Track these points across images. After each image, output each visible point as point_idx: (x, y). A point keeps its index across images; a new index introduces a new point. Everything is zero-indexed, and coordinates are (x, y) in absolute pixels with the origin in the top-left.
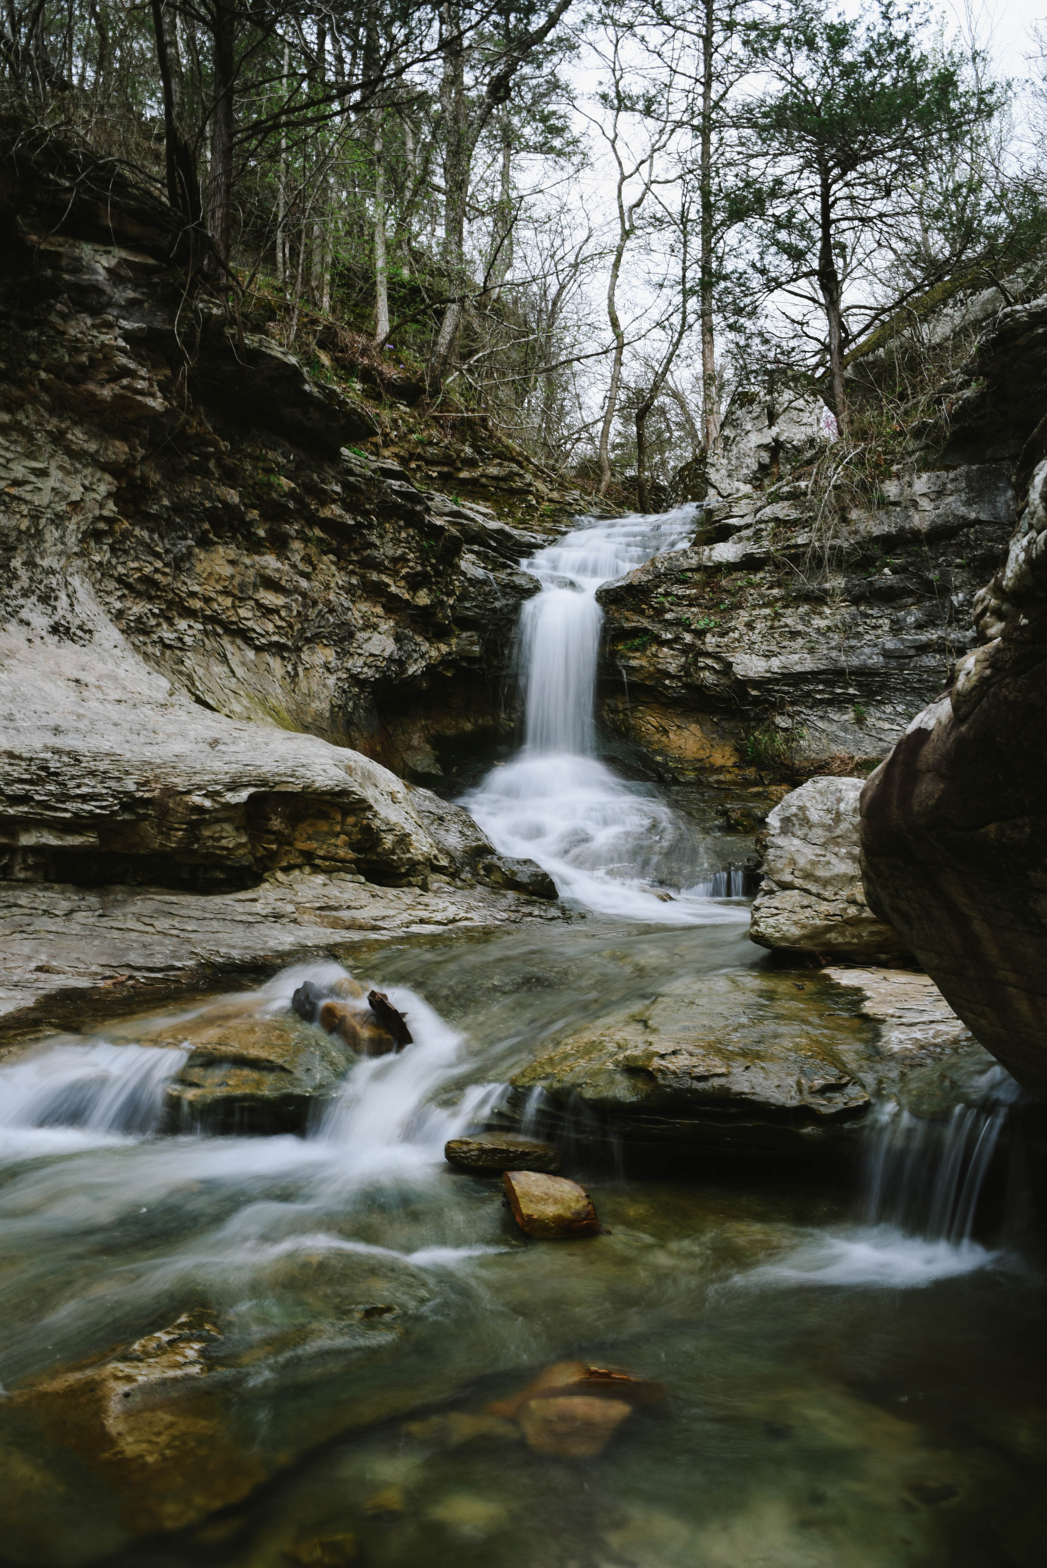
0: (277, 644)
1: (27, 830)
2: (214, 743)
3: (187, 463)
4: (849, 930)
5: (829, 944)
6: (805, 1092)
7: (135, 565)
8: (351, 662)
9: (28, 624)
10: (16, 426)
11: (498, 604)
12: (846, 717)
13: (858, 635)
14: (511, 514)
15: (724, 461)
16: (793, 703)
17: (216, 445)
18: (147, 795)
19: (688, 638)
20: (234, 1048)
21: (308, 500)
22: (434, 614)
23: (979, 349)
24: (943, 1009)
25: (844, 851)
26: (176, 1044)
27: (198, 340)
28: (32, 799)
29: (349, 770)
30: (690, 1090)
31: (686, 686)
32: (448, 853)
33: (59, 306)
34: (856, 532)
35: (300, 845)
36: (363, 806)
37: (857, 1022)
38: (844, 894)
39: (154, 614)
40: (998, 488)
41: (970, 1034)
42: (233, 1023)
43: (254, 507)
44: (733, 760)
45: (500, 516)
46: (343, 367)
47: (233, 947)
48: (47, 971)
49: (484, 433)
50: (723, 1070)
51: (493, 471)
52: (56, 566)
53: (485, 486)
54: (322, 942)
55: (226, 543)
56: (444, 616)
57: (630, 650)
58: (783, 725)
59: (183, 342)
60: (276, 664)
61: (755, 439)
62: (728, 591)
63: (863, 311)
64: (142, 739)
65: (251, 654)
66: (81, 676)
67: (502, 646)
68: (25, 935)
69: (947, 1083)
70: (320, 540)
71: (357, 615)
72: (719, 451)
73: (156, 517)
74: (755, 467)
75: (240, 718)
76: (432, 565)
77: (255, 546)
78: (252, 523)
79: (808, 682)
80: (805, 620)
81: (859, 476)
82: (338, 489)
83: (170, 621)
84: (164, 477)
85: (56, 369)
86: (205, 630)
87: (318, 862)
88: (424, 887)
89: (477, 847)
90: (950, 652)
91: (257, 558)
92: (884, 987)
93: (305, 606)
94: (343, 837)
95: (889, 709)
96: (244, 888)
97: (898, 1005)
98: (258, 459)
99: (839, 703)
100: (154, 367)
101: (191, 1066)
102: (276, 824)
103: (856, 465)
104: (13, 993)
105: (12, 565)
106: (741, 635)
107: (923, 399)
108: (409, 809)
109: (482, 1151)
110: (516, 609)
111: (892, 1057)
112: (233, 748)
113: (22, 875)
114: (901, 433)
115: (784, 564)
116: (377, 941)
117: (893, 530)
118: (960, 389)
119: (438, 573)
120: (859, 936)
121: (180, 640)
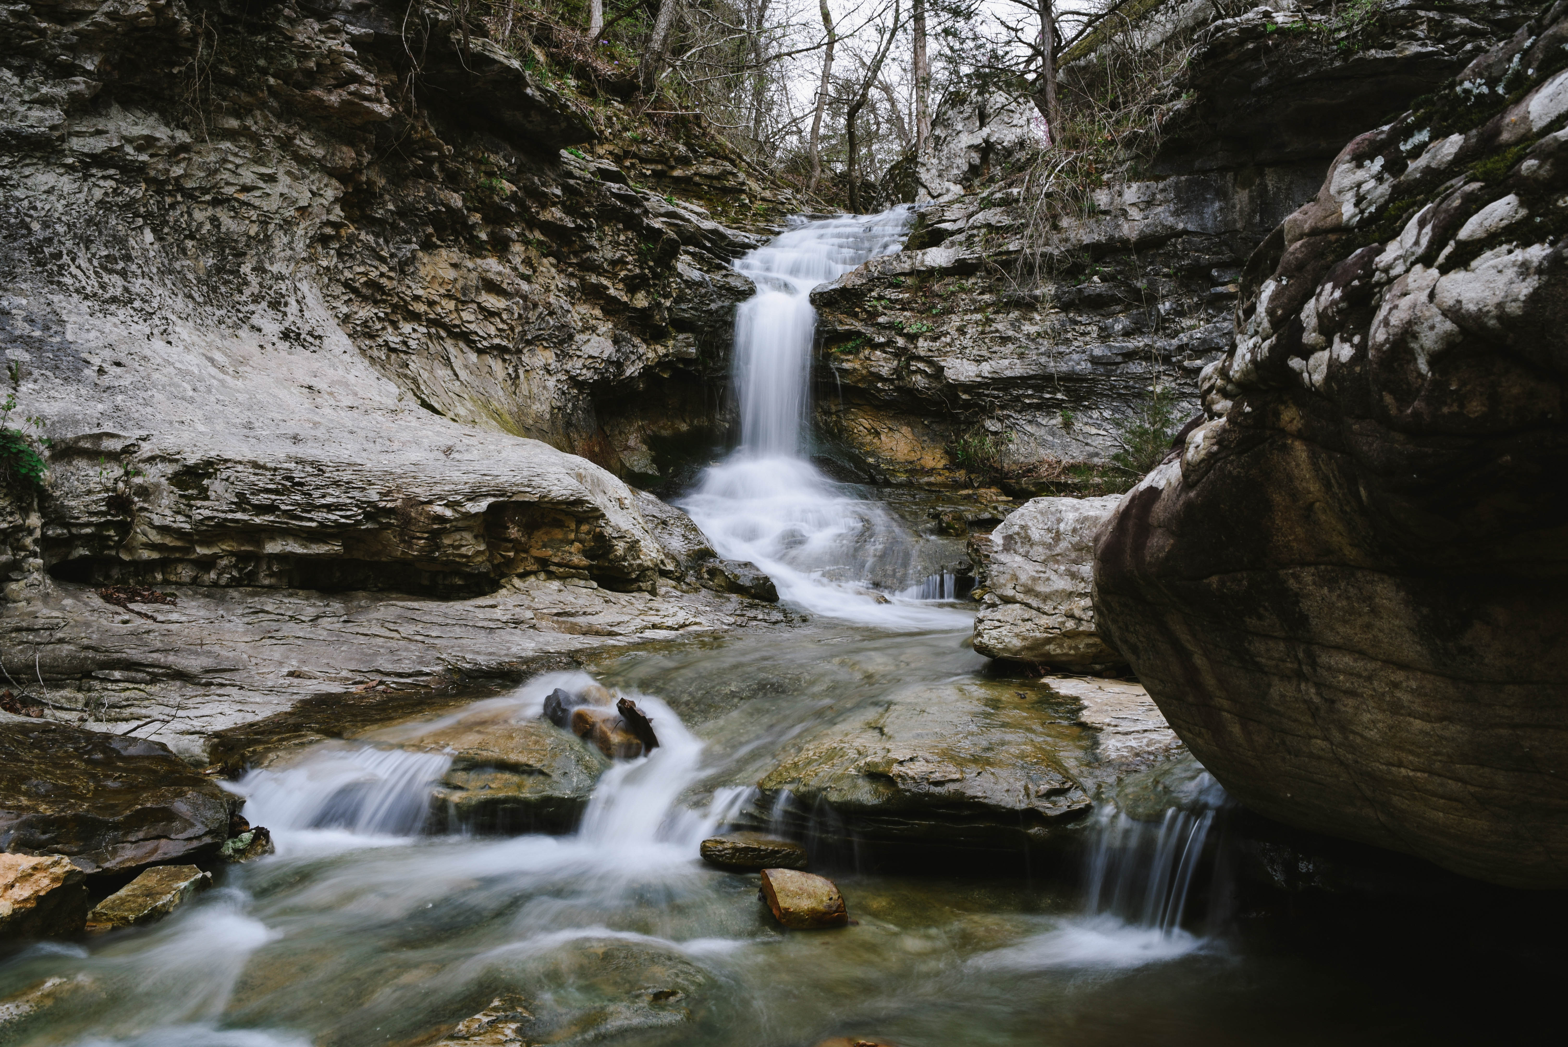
0: (498, 347)
1: (272, 539)
2: (448, 451)
3: (411, 167)
4: (1067, 643)
5: (1048, 654)
6: (1032, 796)
7: (362, 269)
8: (570, 364)
9: (259, 330)
10: (244, 131)
11: (713, 306)
12: (1054, 422)
13: (1067, 342)
14: (724, 213)
15: (935, 161)
16: (1002, 408)
17: (439, 149)
18: (390, 505)
19: (901, 342)
20: (494, 753)
21: (529, 203)
22: (652, 316)
23: (1190, 63)
24: (1157, 718)
25: (1063, 568)
26: (439, 749)
27: (425, 46)
28: (278, 508)
29: (580, 478)
30: (927, 794)
31: (898, 389)
32: (674, 558)
33: (287, 11)
34: (1067, 240)
35: (535, 552)
36: (596, 514)
37: (1076, 730)
38: (1063, 608)
39: (379, 318)
40: (1205, 200)
41: (1180, 742)
42: (491, 729)
43: (476, 210)
44: (943, 462)
45: (714, 215)
46: (558, 63)
47: (478, 653)
48: (298, 676)
49: (697, 131)
50: (958, 776)
51: (707, 169)
52: (285, 272)
53: (698, 185)
54: (564, 648)
55: (449, 246)
56: (661, 318)
57: (843, 352)
58: (993, 429)
59: (410, 48)
60: (497, 366)
61: (966, 140)
62: (940, 296)
63: (1076, 17)
64: (378, 447)
65: (473, 357)
66: (313, 382)
67: (718, 348)
68: (274, 641)
69: (1160, 787)
70: (540, 243)
71: (577, 317)
72: (929, 151)
73: (381, 222)
74: (965, 168)
75: (466, 422)
76: (650, 268)
77: (476, 249)
78: (474, 226)
79: (1019, 387)
80: (1015, 325)
81: (1070, 184)
82: (558, 192)
83: (394, 324)
84: (389, 181)
85: (285, 75)
86: (429, 333)
87: (553, 568)
88: (653, 592)
89: (700, 550)
90: (1156, 360)
91: (479, 261)
92: (1100, 697)
93: (526, 308)
94: (577, 544)
95: (1095, 414)
96: (482, 594)
97: (1114, 714)
98: (480, 162)
99: (1047, 407)
100: (381, 73)
101: (454, 770)
102: (514, 532)
103: (1067, 173)
104: (269, 698)
105: (242, 270)
106: (953, 340)
107: (1135, 109)
108: (636, 515)
109: (736, 849)
110: (731, 311)
111: (1110, 763)
112: (467, 456)
113: (267, 582)
114: (1113, 142)
115: (996, 270)
116: (614, 646)
117: (1103, 239)
118: (1170, 100)
119: (656, 276)
120: (1076, 648)
121: (405, 343)
